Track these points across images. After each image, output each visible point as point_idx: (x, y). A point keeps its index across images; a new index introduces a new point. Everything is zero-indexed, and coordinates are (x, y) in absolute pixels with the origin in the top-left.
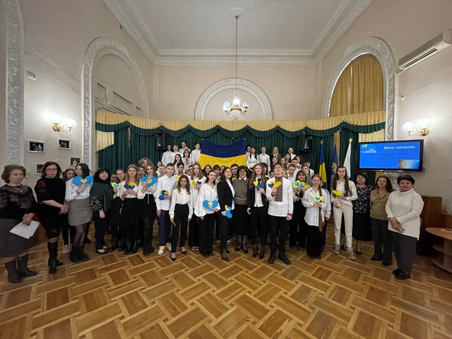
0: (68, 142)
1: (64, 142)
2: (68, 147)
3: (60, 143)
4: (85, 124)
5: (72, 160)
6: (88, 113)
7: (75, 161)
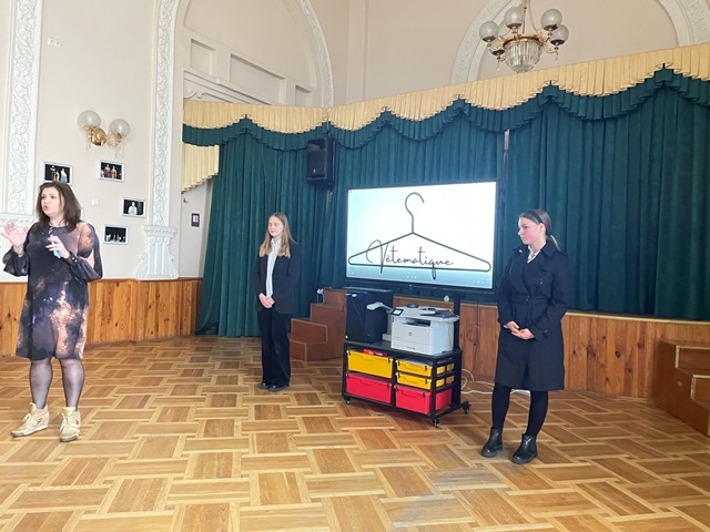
1: (111, 166)
2: (119, 177)
3: (103, 168)
5: (127, 204)
7: (133, 206)
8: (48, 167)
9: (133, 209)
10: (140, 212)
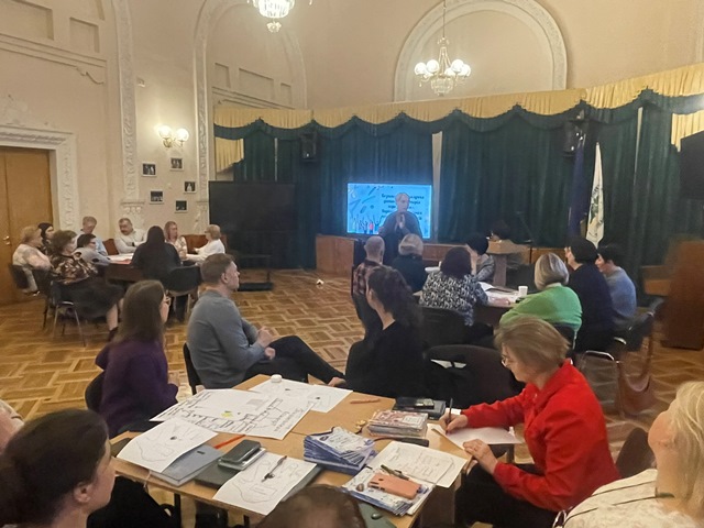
0: (180, 161)
2: (180, 167)
3: (172, 163)
4: (200, 132)
6: (203, 113)
7: (190, 186)
8: (144, 165)
9: (189, 187)
10: (193, 190)
